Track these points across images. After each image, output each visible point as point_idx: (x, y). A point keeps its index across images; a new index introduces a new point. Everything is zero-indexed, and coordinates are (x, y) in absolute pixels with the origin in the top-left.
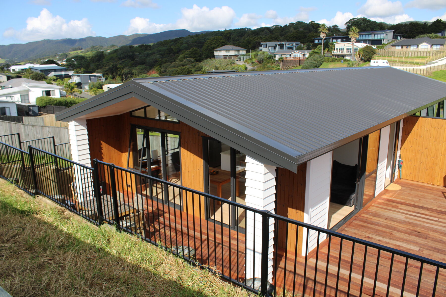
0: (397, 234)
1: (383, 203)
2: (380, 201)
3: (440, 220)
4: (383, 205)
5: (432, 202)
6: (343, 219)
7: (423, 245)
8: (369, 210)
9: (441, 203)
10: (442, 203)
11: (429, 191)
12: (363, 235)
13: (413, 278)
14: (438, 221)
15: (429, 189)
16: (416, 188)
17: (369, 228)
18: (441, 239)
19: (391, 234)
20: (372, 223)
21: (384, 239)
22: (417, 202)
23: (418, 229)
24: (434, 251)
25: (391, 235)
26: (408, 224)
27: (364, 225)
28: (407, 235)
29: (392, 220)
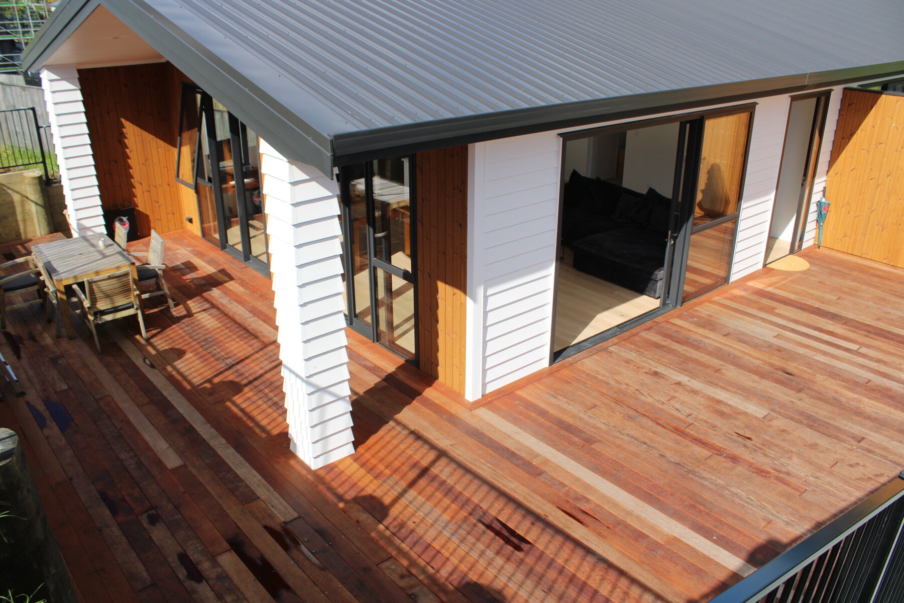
0: (731, 372)
1: (742, 297)
2: (737, 292)
3: (863, 350)
4: (740, 303)
5: (868, 307)
6: (618, 326)
7: (783, 406)
8: (697, 311)
9: (889, 310)
10: (892, 311)
11: (875, 279)
12: (643, 367)
13: (706, 483)
14: (857, 353)
15: (878, 276)
16: (846, 271)
17: (670, 351)
18: (837, 396)
19: (717, 371)
20: (685, 342)
21: (693, 381)
22: (829, 302)
23: (791, 367)
24: (801, 423)
25: (717, 374)
26: (776, 352)
27: (664, 343)
28: (756, 378)
29: (742, 338)
